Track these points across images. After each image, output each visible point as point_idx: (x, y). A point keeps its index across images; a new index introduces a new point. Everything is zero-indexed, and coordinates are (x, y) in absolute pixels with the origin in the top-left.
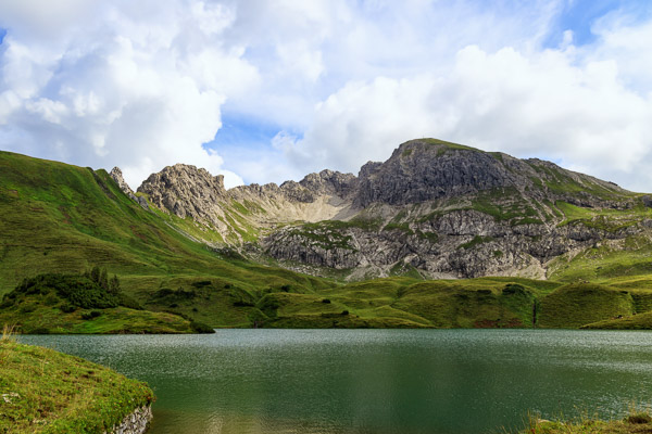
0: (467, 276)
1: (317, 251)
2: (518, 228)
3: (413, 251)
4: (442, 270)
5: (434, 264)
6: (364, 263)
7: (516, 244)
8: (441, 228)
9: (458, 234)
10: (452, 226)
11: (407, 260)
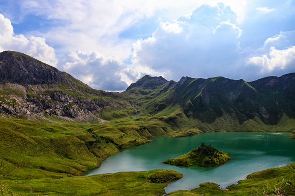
0: (72, 117)
1: (5, 107)
2: (82, 100)
3: (49, 107)
4: (63, 115)
5: (58, 112)
6: (29, 113)
7: (83, 106)
8: (55, 98)
9: (62, 101)
10: (60, 98)
11: (47, 111)
